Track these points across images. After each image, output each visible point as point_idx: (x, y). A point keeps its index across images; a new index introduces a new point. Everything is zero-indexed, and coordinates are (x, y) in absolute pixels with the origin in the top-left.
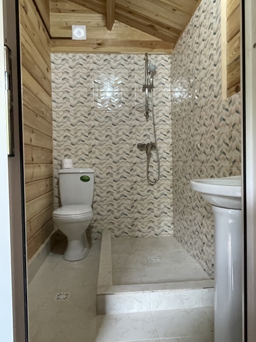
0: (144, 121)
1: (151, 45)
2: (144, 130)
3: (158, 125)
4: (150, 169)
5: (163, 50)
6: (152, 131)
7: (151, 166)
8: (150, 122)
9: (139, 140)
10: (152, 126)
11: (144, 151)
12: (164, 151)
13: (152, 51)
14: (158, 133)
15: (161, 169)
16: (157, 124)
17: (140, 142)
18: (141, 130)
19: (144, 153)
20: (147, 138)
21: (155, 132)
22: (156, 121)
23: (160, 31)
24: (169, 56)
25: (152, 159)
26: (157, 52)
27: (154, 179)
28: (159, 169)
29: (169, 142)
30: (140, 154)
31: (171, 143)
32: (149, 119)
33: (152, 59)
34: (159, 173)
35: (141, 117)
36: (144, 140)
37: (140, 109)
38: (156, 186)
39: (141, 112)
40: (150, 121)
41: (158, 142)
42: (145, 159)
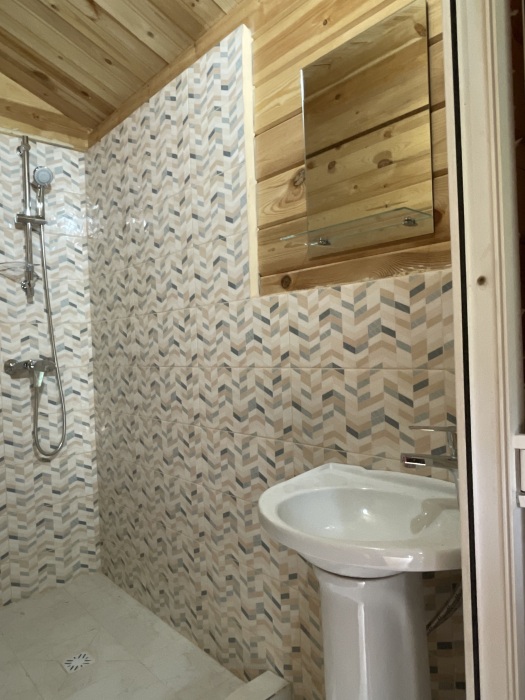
0: (23, 303)
1: (35, 120)
2: (23, 325)
3: (59, 315)
4: (41, 423)
5: (66, 137)
6: (43, 328)
7: (41, 413)
8: (38, 306)
9: (9, 352)
10: (42, 316)
11: (22, 380)
12: (75, 377)
13: (38, 134)
14: (58, 333)
15: (69, 420)
16: (56, 313)
17: (12, 357)
18: (13, 324)
19: (23, 383)
20: (32, 345)
21: (51, 330)
22: (54, 303)
23: (60, 93)
24: (82, 155)
25: (44, 398)
26: (51, 139)
27: (52, 447)
28: (63, 419)
29: (87, 355)
30: (14, 386)
31: (91, 357)
32: (34, 298)
33: (39, 152)
34: (63, 428)
35: (14, 293)
36: (23, 352)
37: (9, 272)
38: (56, 463)
39: (14, 279)
40: (36, 303)
41: (58, 354)
42: (25, 398)
